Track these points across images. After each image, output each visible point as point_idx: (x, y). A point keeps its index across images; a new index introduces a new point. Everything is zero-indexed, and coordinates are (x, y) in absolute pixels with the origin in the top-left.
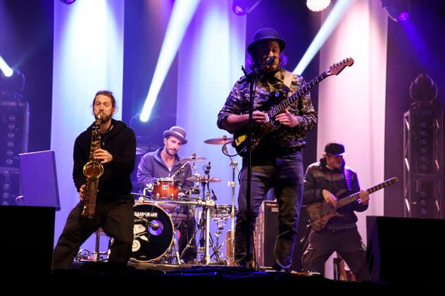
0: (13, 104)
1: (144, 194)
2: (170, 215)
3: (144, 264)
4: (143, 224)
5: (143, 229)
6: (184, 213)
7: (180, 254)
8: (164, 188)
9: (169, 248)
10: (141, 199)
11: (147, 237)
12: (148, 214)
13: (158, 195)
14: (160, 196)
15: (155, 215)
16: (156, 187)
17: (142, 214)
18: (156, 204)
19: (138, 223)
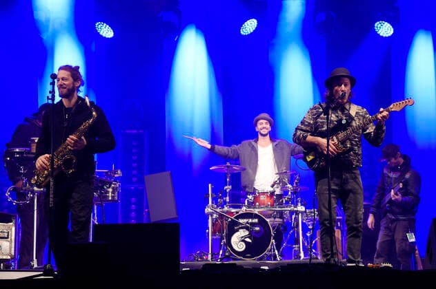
0: (135, 132)
1: (246, 204)
2: (268, 220)
3: (249, 261)
4: (247, 228)
5: (247, 233)
6: (280, 218)
7: (278, 252)
8: (262, 198)
9: (269, 247)
10: (244, 208)
11: (251, 239)
12: (250, 221)
13: (257, 204)
14: (260, 205)
15: (256, 221)
16: (255, 198)
17: (245, 221)
18: (256, 211)
19: (242, 228)
